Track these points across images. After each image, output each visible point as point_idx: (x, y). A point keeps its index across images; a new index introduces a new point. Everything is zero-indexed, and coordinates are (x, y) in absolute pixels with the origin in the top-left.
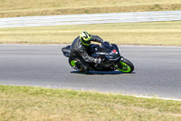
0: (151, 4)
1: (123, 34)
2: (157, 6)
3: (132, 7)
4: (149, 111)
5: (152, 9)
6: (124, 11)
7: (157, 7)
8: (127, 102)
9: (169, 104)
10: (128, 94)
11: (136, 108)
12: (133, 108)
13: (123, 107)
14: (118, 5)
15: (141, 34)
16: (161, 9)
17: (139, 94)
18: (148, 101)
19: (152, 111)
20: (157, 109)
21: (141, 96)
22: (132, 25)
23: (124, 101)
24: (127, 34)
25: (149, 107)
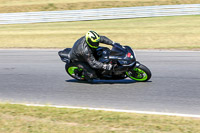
0: (45, 3)
1: (13, 36)
2: (51, 5)
3: (23, 7)
4: (40, 120)
5: (45, 8)
6: (15, 11)
7: (51, 7)
8: (17, 111)
9: (62, 112)
10: (18, 103)
11: (25, 117)
12: (23, 118)
13: (12, 117)
14: (8, 4)
15: (33, 36)
16: (56, 8)
17: (30, 102)
18: (40, 109)
19: (44, 121)
20: (49, 118)
21: (32, 105)
22: (24, 26)
23: (13, 111)
24: (18, 36)
25: (40, 116)
